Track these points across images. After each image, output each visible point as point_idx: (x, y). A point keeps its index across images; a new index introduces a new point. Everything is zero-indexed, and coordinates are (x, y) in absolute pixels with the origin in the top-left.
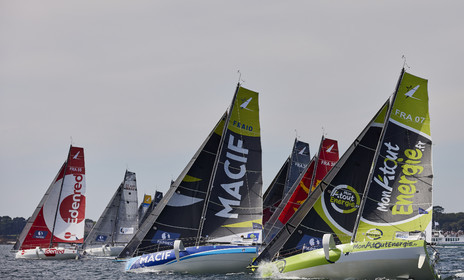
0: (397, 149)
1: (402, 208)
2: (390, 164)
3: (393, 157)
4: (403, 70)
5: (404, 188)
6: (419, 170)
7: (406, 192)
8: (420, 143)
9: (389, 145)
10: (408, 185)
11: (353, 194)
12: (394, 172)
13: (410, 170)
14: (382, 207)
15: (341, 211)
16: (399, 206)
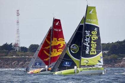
0: (89, 32)
1: (93, 52)
2: (88, 37)
3: (88, 35)
4: (87, 6)
5: (93, 45)
6: (96, 38)
7: (94, 46)
8: (96, 28)
9: (86, 31)
10: (94, 44)
11: (76, 47)
12: (89, 40)
13: (94, 38)
14: (87, 52)
15: (73, 52)
16: (92, 52)
